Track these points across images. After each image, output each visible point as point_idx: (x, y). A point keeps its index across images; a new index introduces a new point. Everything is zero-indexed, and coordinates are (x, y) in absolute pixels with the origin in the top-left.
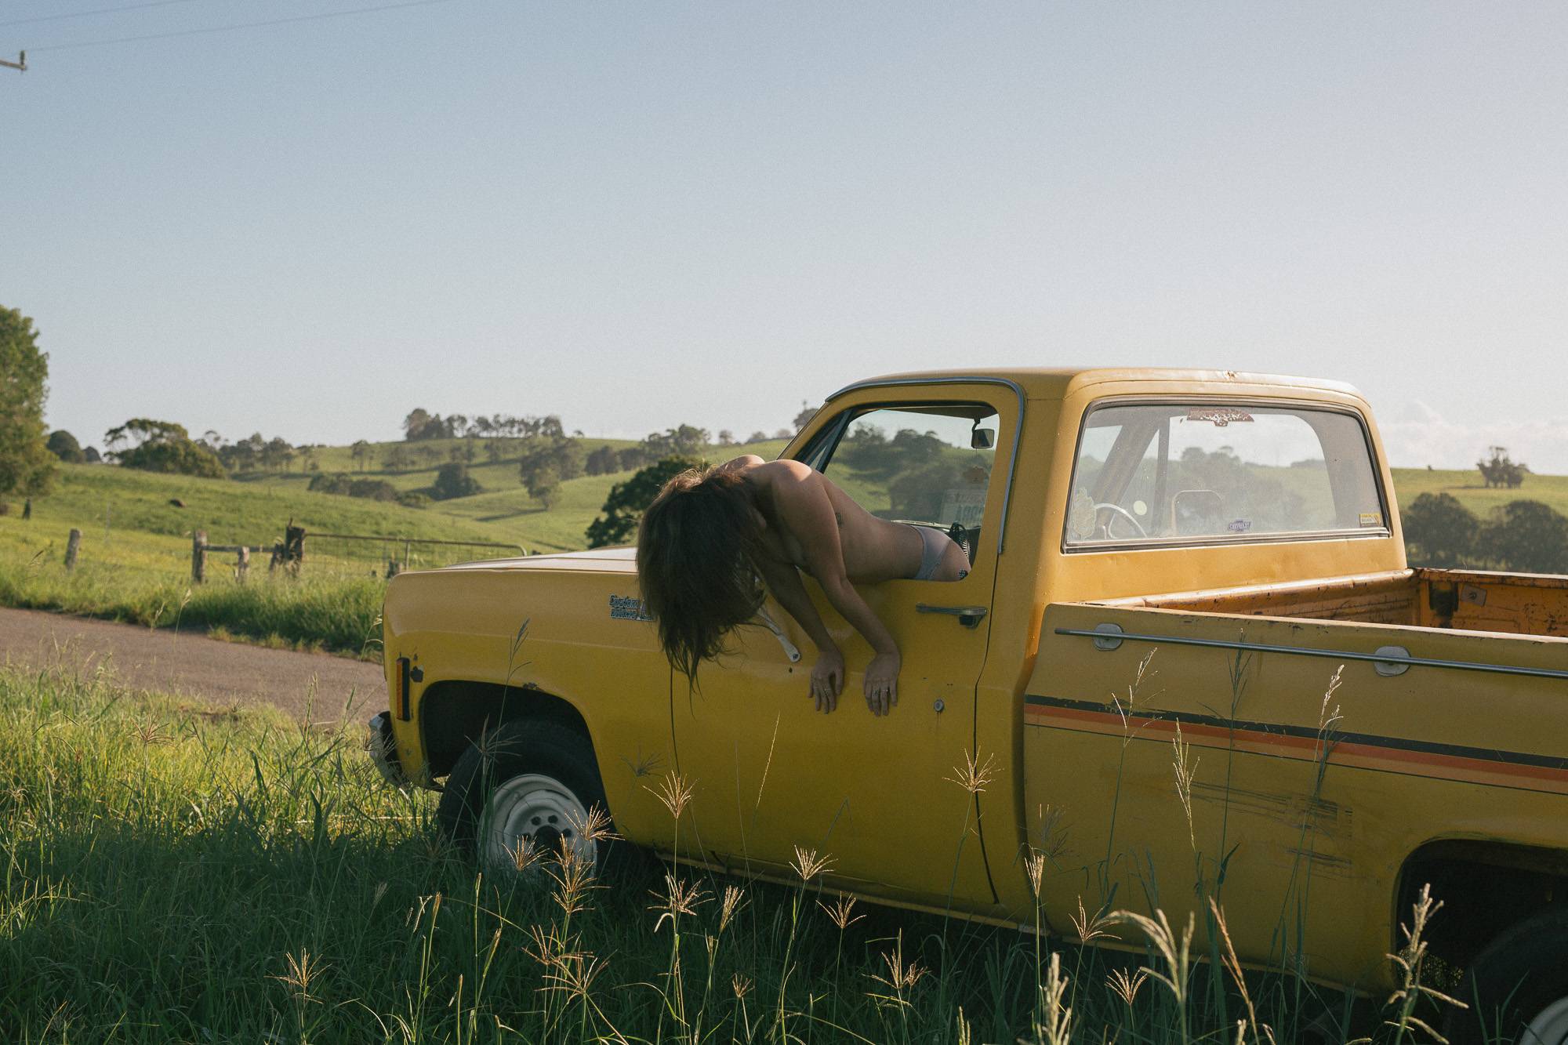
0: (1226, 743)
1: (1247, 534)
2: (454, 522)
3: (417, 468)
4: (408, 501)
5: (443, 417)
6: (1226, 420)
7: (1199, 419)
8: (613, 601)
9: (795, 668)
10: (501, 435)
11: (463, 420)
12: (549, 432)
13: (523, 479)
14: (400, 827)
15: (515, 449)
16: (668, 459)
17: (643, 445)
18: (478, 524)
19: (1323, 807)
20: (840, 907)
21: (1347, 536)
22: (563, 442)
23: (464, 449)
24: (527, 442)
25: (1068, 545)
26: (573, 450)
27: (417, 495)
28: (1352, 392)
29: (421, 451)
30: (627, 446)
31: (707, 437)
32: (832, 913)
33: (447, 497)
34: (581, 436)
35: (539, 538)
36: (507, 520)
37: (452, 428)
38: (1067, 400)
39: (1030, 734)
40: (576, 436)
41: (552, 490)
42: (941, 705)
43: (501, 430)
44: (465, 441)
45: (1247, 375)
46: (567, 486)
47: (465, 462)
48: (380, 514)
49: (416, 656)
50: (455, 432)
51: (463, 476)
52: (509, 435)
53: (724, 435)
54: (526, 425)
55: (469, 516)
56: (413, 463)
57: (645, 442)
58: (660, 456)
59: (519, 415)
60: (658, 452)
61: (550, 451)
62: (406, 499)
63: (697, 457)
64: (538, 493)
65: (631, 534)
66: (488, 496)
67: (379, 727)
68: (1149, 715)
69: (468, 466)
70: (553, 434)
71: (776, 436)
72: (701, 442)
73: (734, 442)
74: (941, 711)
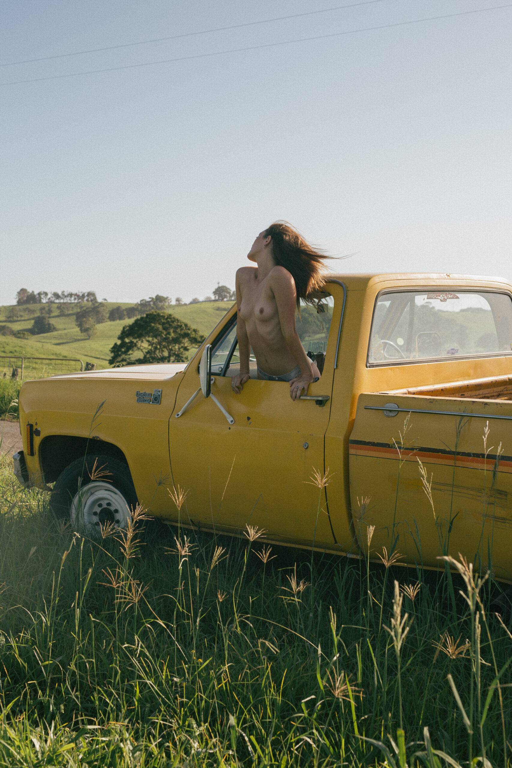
0: (452, 462)
1: (457, 355)
2: (43, 346)
3: (23, 319)
4: (19, 335)
5: (36, 293)
6: (446, 298)
7: (433, 298)
8: (138, 394)
9: (232, 427)
10: (65, 301)
11: (46, 294)
12: (90, 299)
13: (77, 324)
14: (29, 509)
15: (73, 308)
16: (151, 312)
17: (137, 305)
18: (55, 346)
19: (500, 494)
20: (264, 552)
21: (505, 355)
22: (97, 305)
23: (47, 309)
24: (78, 305)
25: (369, 364)
26: (102, 308)
27: (24, 332)
28: (505, 282)
29: (25, 310)
30: (129, 306)
31: (170, 301)
32: (260, 555)
33: (38, 333)
34: (106, 301)
35: (86, 353)
36: (69, 344)
37: (40, 298)
38: (368, 291)
39: (352, 459)
40: (103, 301)
41: (92, 329)
42: (307, 445)
43: (65, 299)
44: (47, 305)
45: (456, 276)
46: (99, 327)
47: (48, 315)
48: (5, 342)
49: (36, 423)
50: (42, 300)
51: (47, 322)
52: (69, 301)
53: (178, 300)
54: (78, 296)
55: (51, 342)
56: (21, 316)
57: (139, 304)
58: (147, 311)
59: (74, 291)
60: (145, 309)
61: (91, 309)
62: (18, 334)
63: (165, 311)
64: (84, 330)
65: (133, 351)
66: (60, 332)
67: (18, 459)
68: (412, 449)
69: (50, 317)
70: (92, 301)
71: (204, 300)
72: (167, 304)
73: (183, 303)
74: (307, 448)
